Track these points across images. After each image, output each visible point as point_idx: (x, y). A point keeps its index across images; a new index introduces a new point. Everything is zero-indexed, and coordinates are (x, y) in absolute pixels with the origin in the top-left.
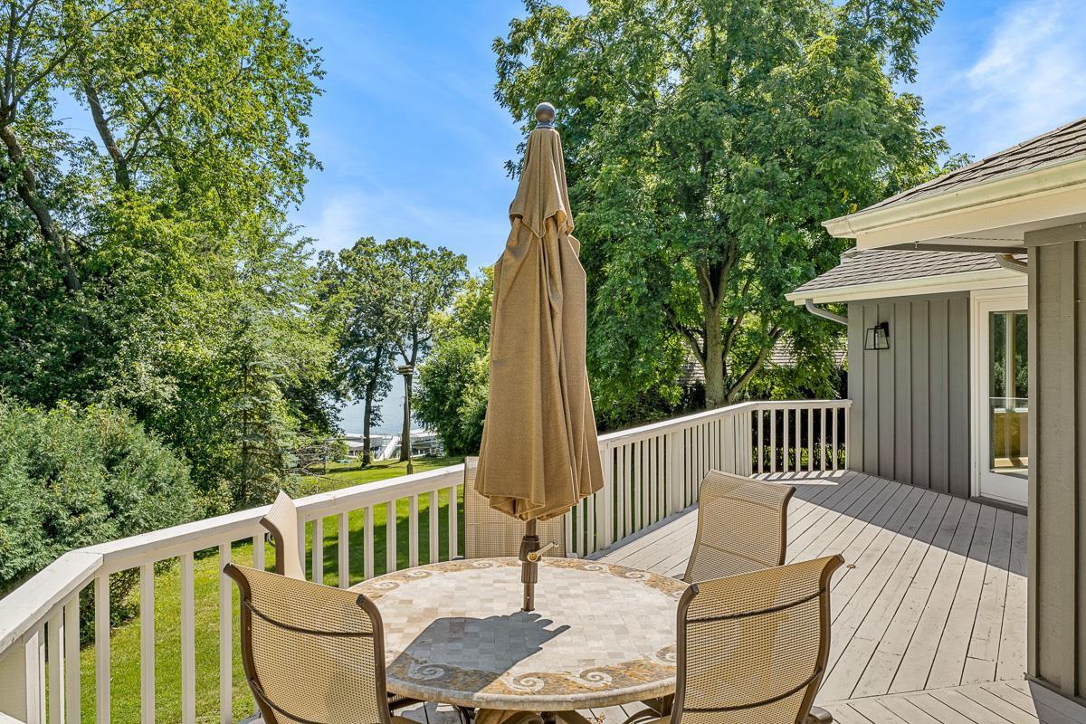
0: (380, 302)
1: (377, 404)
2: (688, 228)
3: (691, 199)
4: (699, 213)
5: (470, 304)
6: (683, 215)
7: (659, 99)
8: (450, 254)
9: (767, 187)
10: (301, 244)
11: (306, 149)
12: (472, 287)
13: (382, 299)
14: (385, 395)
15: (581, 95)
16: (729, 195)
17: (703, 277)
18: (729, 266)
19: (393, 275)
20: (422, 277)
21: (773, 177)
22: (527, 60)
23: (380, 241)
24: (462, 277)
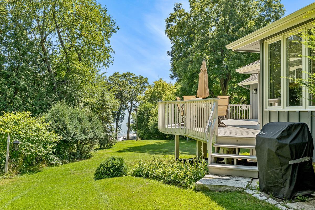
0: (122, 92)
1: (120, 124)
2: (218, 70)
3: (219, 62)
4: (221, 66)
5: (150, 93)
6: (216, 66)
7: (210, 35)
8: (142, 77)
9: (239, 59)
10: (102, 74)
11: (110, 47)
12: (150, 88)
13: (123, 91)
14: (122, 121)
15: (189, 34)
16: (228, 61)
17: (222, 83)
18: (229, 80)
19: (126, 84)
20: (133, 85)
21: (240, 56)
22: (174, 24)
23: (121, 73)
24: (146, 85)
